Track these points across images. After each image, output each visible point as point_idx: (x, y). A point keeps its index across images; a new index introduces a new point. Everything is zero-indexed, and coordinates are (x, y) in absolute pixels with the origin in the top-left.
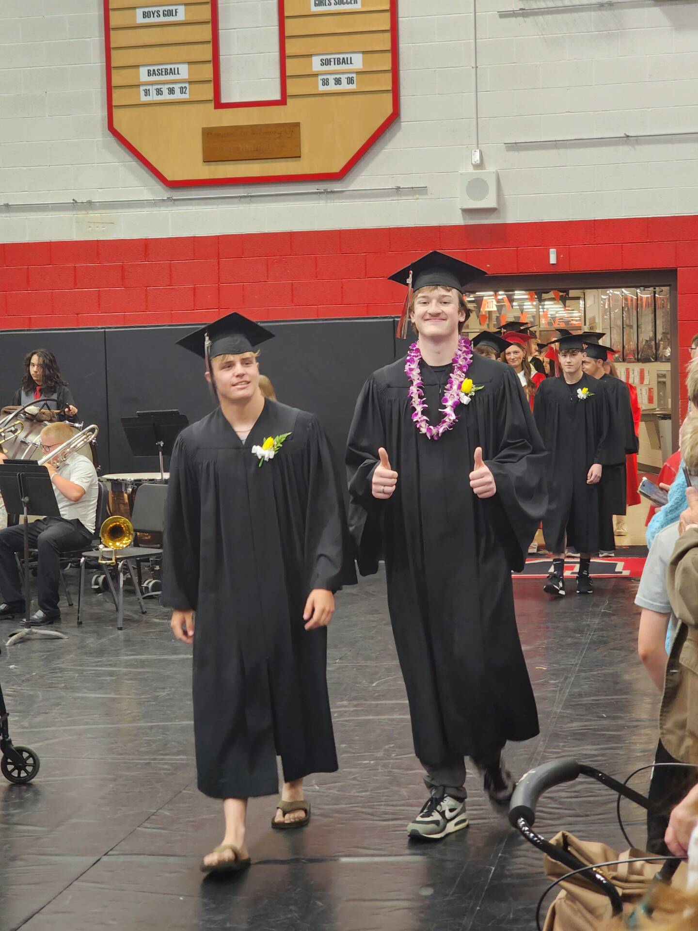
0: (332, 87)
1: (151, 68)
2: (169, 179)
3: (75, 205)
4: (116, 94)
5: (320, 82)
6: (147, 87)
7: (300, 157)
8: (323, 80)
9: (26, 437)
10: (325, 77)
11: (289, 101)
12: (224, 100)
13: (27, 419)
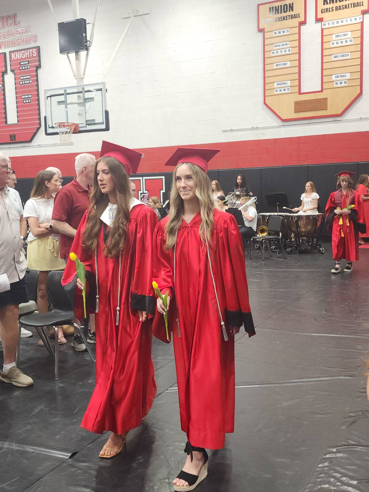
0: (339, 85)
1: (278, 83)
2: (283, 119)
3: (253, 129)
4: (266, 92)
5: (335, 84)
6: (277, 89)
7: (327, 109)
8: (336, 83)
9: (236, 201)
10: (337, 82)
11: (324, 90)
12: (302, 92)
13: (236, 196)
